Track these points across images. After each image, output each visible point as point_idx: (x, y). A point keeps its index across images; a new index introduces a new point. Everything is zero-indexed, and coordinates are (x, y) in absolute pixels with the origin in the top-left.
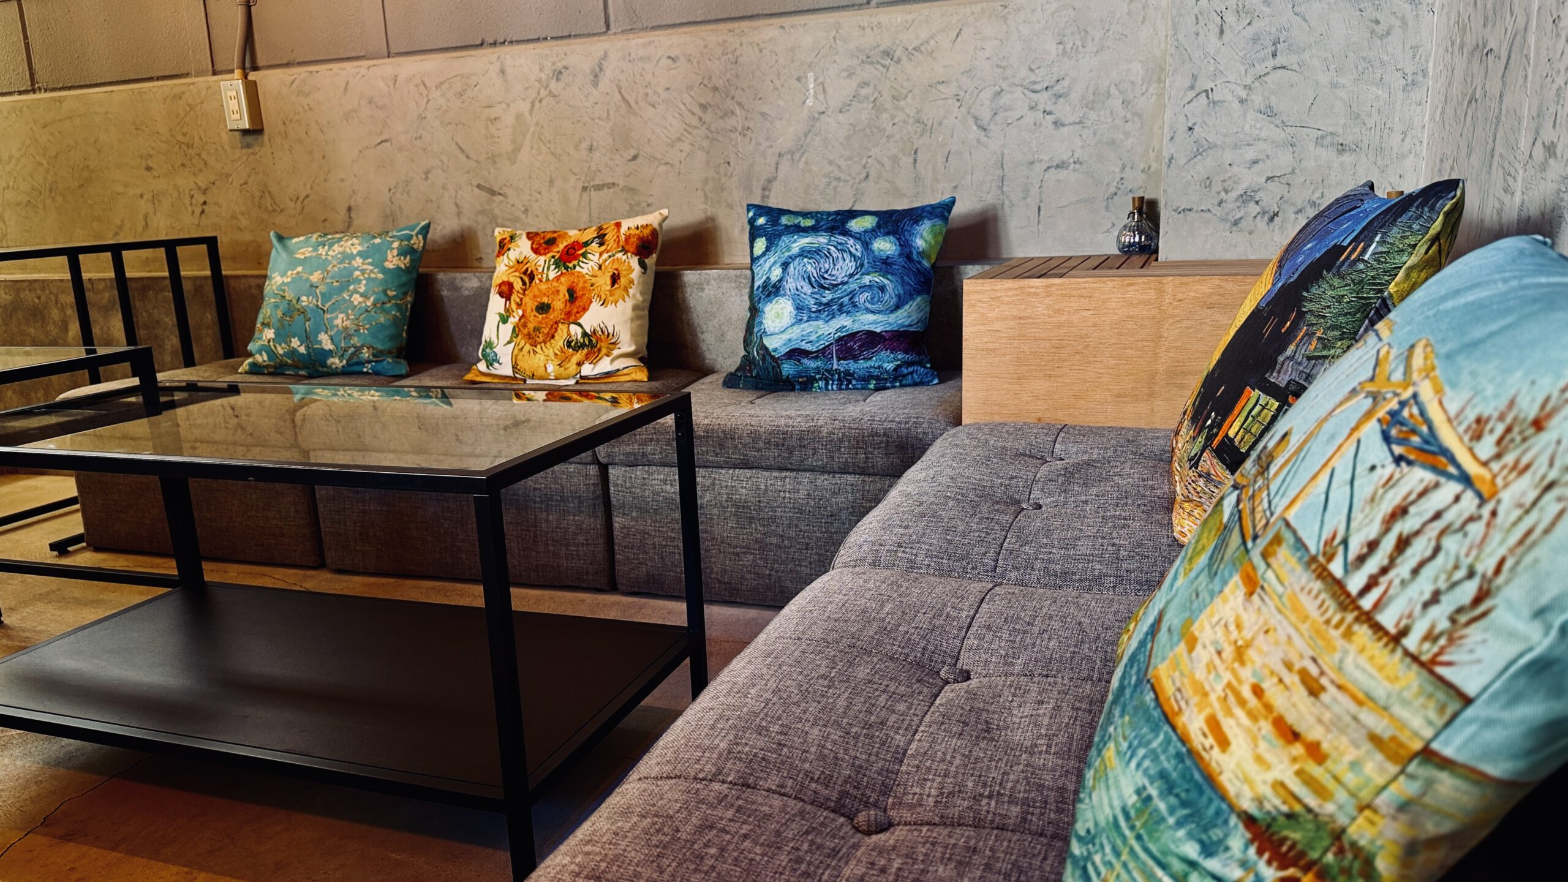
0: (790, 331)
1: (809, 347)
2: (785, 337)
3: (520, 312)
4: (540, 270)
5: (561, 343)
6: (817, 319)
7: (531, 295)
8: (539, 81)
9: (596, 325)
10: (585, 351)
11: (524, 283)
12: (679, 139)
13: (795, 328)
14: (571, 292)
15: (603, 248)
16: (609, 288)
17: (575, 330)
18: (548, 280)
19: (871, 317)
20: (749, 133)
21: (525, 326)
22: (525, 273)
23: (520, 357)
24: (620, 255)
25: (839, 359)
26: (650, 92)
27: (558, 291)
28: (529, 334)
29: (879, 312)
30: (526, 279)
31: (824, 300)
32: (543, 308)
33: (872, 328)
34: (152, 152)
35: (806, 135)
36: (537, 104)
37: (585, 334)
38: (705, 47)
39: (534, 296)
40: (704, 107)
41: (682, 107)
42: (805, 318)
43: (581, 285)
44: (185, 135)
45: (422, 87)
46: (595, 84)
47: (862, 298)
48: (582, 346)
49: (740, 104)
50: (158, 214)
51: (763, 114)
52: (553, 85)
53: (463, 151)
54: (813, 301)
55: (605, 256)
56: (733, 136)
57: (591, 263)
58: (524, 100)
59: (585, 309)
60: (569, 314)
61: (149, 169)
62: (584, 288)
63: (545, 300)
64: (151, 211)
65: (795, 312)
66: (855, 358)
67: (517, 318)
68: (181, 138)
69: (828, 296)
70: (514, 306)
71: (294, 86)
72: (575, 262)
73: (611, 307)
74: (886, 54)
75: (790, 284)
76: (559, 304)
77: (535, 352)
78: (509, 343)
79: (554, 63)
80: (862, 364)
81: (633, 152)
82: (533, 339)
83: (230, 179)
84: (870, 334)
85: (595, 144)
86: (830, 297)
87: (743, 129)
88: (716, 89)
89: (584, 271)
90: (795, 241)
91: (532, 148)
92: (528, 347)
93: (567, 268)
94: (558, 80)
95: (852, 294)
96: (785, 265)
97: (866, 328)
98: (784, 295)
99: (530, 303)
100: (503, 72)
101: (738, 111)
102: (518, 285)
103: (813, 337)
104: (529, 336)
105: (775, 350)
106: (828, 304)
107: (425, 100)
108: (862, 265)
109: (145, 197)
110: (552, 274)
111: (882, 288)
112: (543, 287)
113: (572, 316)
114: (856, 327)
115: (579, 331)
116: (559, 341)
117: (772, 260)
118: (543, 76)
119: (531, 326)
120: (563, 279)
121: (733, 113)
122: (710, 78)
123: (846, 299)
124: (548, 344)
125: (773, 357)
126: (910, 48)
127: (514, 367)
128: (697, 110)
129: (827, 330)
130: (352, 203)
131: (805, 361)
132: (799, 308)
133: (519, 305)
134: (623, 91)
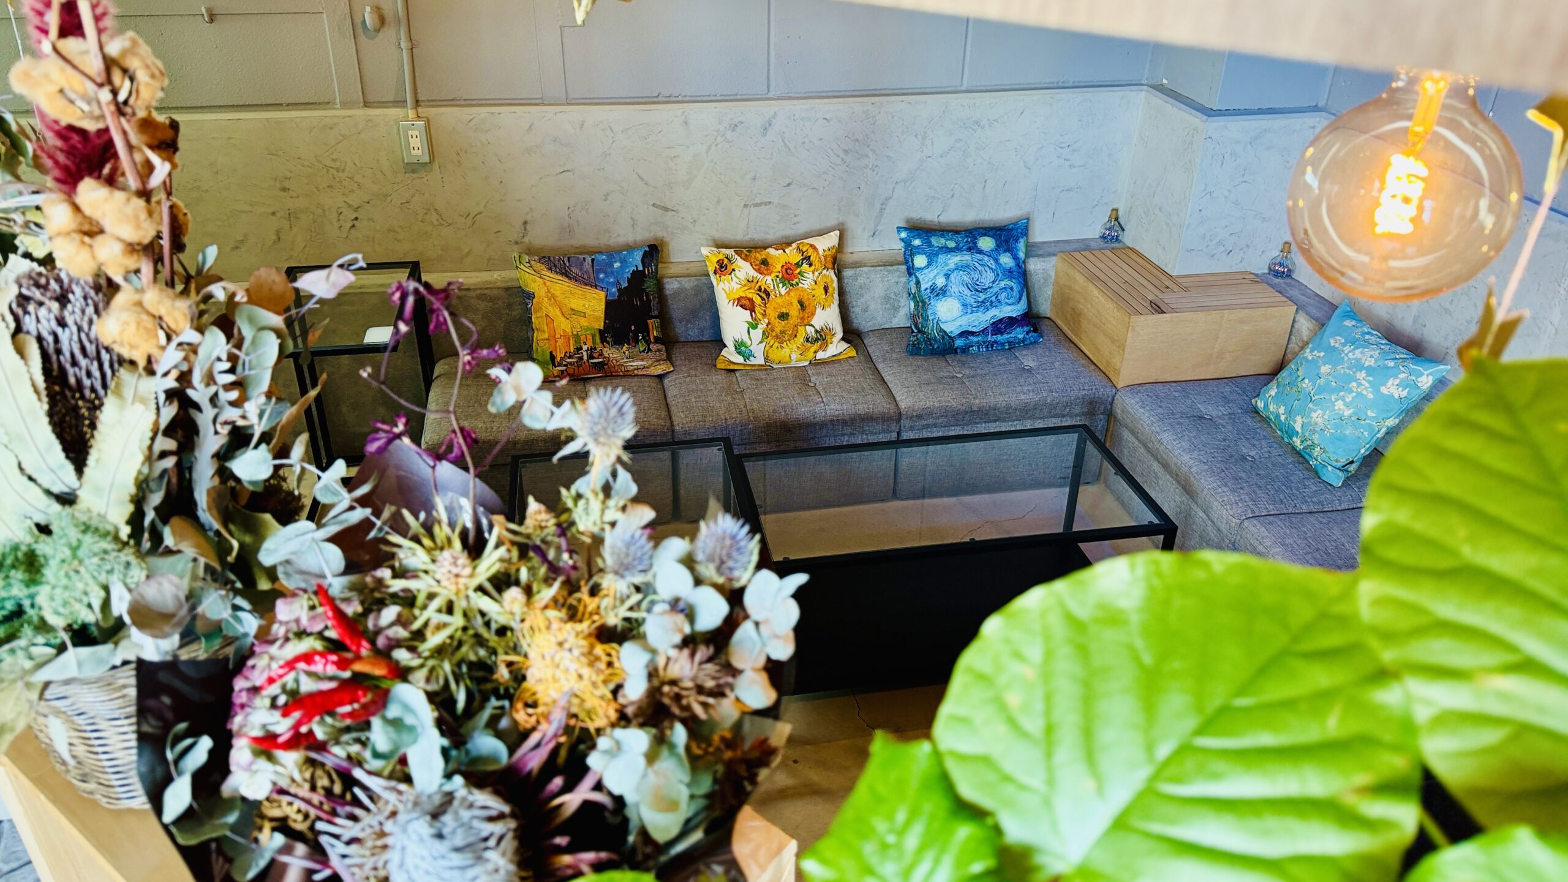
0: (960, 319)
1: (974, 330)
2: (958, 323)
3: (767, 321)
4: (772, 288)
5: (802, 340)
6: (977, 311)
7: (772, 307)
8: (717, 131)
9: (822, 324)
10: (820, 343)
11: (763, 299)
12: (825, 173)
13: (963, 317)
14: (801, 303)
15: (813, 268)
16: (824, 297)
17: (810, 329)
18: (781, 295)
19: (1009, 308)
20: (877, 169)
21: (773, 330)
22: (760, 289)
23: (770, 351)
24: (825, 272)
25: (992, 335)
26: (806, 140)
27: (791, 303)
28: (777, 336)
29: (1013, 304)
30: (764, 296)
31: (980, 300)
32: (783, 316)
33: (1010, 315)
34: (289, 175)
35: (916, 171)
36: (713, 147)
37: (817, 331)
38: (853, 113)
39: (775, 308)
40: (846, 152)
41: (830, 152)
42: (969, 312)
43: (806, 297)
44: (334, 160)
45: (609, 132)
46: (764, 135)
47: (1002, 296)
48: (817, 340)
49: (874, 151)
50: (295, 230)
51: (888, 157)
52: (729, 135)
53: (642, 179)
54: (973, 300)
55: (816, 274)
56: (865, 170)
57: (809, 280)
58: (702, 144)
59: (813, 314)
60: (802, 319)
61: (284, 189)
62: (809, 299)
63: (784, 310)
64: (287, 227)
65: (961, 308)
66: (1002, 333)
67: (765, 325)
68: (329, 163)
69: (982, 297)
70: (760, 317)
71: (472, 123)
72: (797, 280)
73: (828, 309)
74: (977, 123)
75: (954, 288)
76: (794, 311)
77: (782, 347)
78: (761, 342)
79: (731, 119)
80: (1006, 336)
81: (788, 181)
82: (780, 338)
83: (389, 199)
84: (1010, 318)
85: (758, 175)
86: (983, 297)
87: (873, 166)
88: (857, 140)
89: (806, 286)
90: (949, 259)
91: (705, 178)
92: (777, 344)
93: (792, 285)
94: (733, 130)
95: (997, 295)
96: (947, 276)
97: (1008, 315)
98: (951, 296)
99: (772, 314)
100: (686, 123)
101: (871, 154)
102: (757, 300)
103: (976, 323)
104: (777, 337)
105: (951, 332)
106: (982, 302)
107: (611, 141)
108: (998, 275)
109: (278, 215)
110: (783, 291)
111: (1012, 289)
112: (779, 300)
113: (805, 321)
114: (1002, 315)
115: (812, 330)
116: (800, 339)
117: (935, 272)
118: (721, 128)
119: (778, 330)
120: (792, 294)
121: (867, 156)
122: (854, 134)
123: (993, 298)
124: (792, 341)
125: (950, 337)
126: (991, 120)
127: (766, 359)
128: (842, 154)
129: (983, 319)
130: (529, 218)
131: (971, 338)
132: (964, 305)
133: (764, 315)
134: (786, 140)
